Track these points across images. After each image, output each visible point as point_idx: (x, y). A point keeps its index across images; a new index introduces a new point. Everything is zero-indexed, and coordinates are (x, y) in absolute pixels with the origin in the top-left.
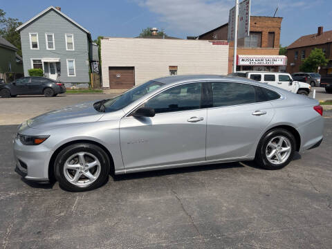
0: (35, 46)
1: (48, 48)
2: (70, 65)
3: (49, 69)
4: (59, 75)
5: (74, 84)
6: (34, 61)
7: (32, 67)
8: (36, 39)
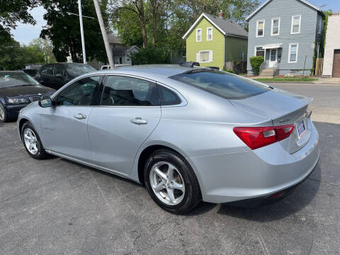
0: (260, 33)
1: (272, 35)
2: (292, 50)
3: (270, 56)
4: (279, 62)
5: (293, 71)
6: (258, 49)
7: (255, 55)
8: (263, 27)
